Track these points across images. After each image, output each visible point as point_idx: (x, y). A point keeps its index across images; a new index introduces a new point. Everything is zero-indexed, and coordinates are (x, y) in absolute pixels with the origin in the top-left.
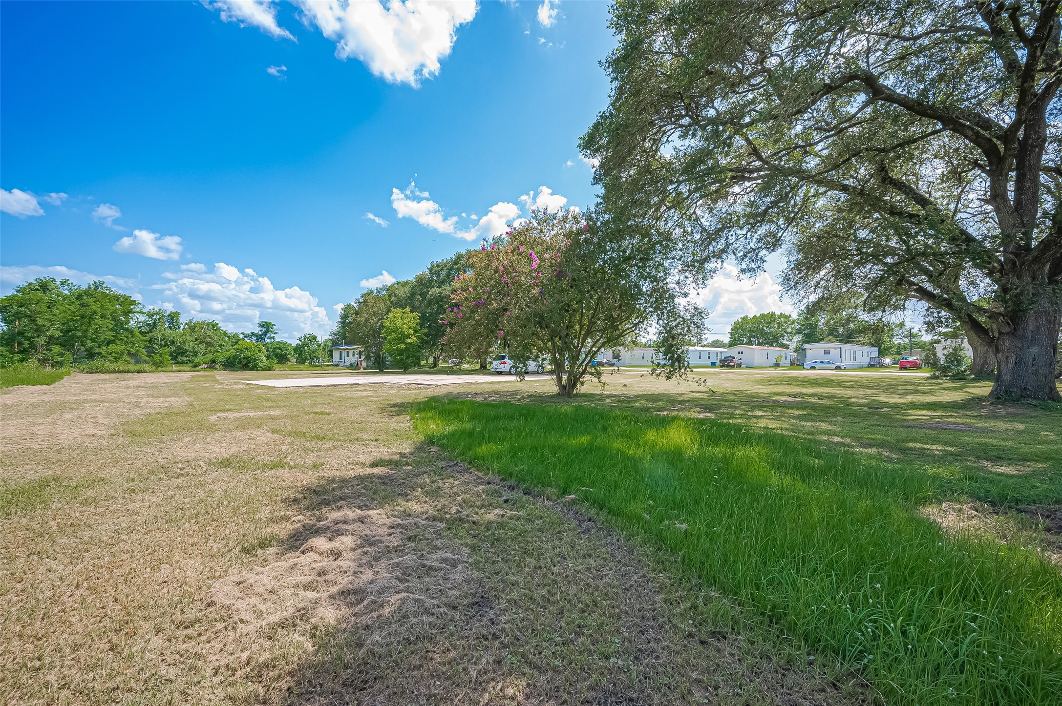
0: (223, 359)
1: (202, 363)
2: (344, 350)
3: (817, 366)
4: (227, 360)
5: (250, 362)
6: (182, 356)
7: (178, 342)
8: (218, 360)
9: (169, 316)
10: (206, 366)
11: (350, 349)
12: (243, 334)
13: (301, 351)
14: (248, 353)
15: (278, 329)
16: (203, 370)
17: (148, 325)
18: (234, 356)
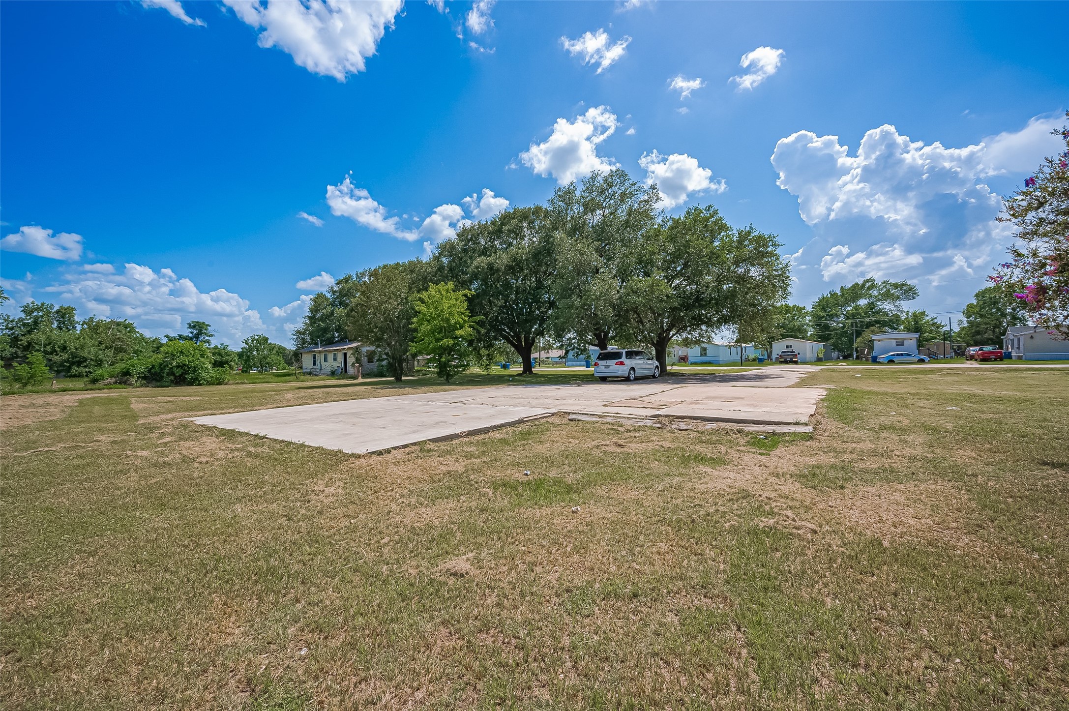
0: (142, 369)
1: (106, 376)
2: (320, 352)
3: (896, 359)
4: (150, 371)
5: (187, 373)
6: (78, 366)
7: (72, 347)
8: (133, 371)
9: (57, 312)
10: (113, 380)
11: (330, 351)
12: (167, 336)
13: (248, 357)
14: (186, 360)
15: (214, 331)
16: (109, 386)
17: (24, 325)
18: (161, 364)
